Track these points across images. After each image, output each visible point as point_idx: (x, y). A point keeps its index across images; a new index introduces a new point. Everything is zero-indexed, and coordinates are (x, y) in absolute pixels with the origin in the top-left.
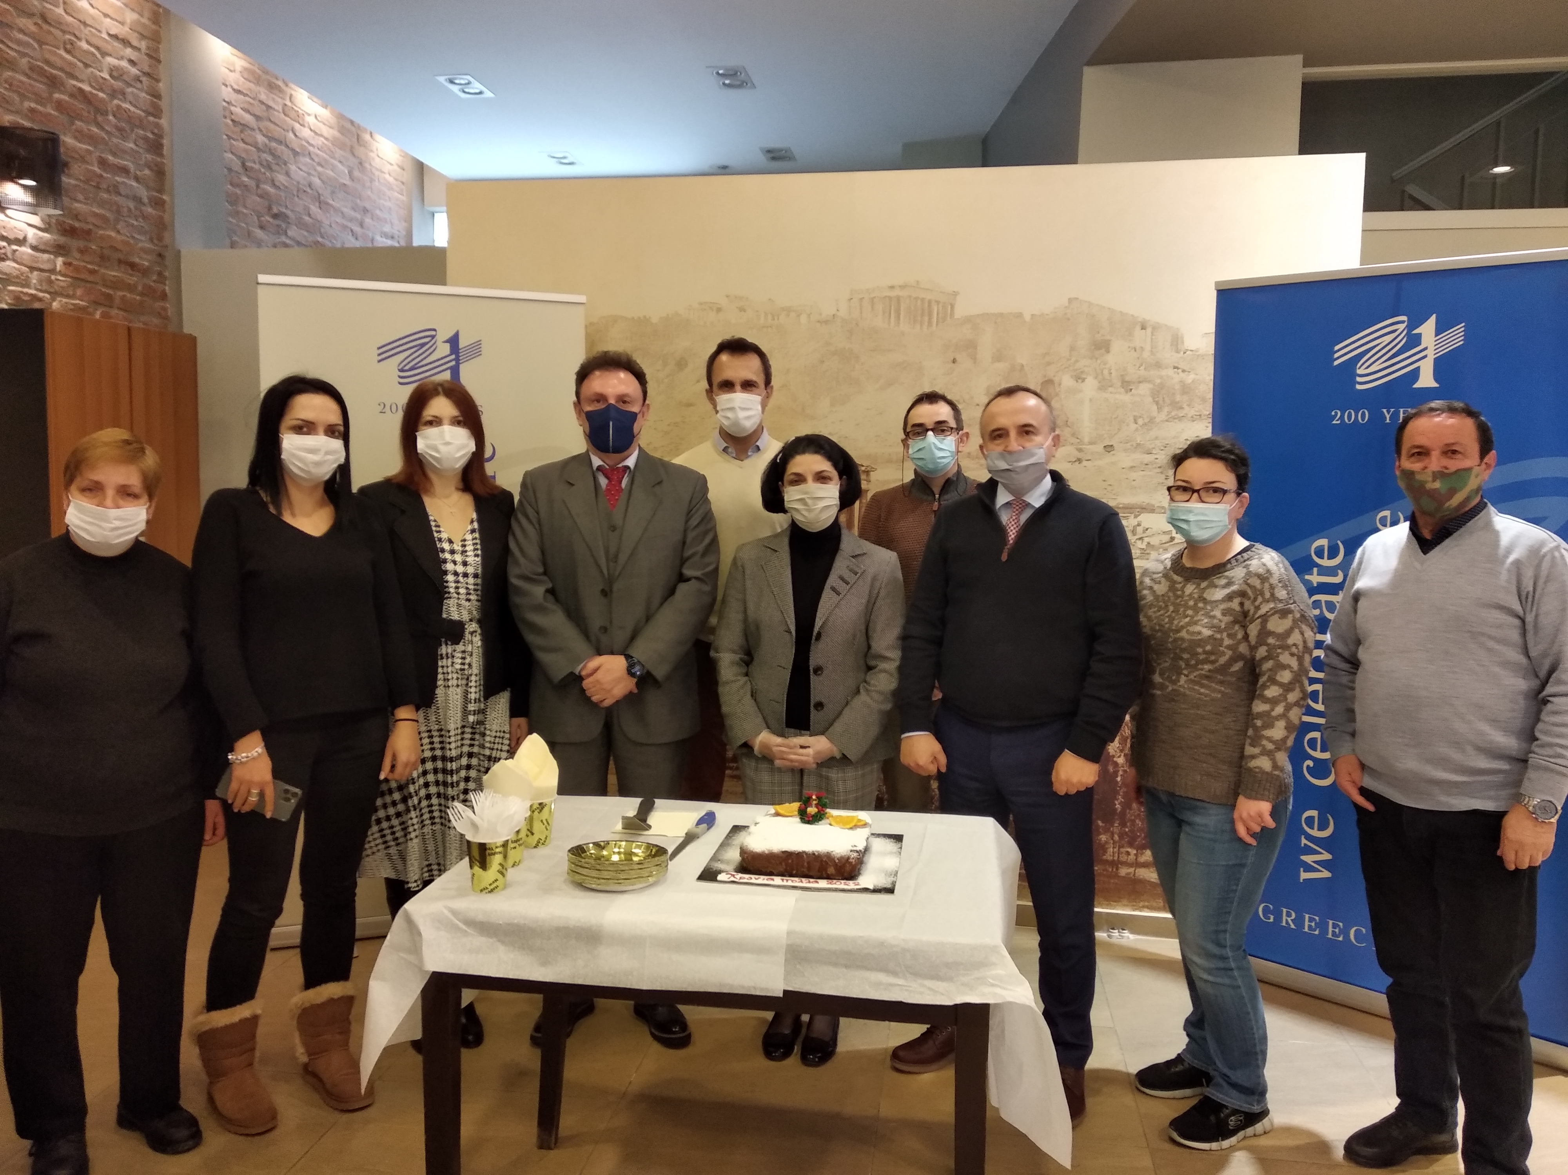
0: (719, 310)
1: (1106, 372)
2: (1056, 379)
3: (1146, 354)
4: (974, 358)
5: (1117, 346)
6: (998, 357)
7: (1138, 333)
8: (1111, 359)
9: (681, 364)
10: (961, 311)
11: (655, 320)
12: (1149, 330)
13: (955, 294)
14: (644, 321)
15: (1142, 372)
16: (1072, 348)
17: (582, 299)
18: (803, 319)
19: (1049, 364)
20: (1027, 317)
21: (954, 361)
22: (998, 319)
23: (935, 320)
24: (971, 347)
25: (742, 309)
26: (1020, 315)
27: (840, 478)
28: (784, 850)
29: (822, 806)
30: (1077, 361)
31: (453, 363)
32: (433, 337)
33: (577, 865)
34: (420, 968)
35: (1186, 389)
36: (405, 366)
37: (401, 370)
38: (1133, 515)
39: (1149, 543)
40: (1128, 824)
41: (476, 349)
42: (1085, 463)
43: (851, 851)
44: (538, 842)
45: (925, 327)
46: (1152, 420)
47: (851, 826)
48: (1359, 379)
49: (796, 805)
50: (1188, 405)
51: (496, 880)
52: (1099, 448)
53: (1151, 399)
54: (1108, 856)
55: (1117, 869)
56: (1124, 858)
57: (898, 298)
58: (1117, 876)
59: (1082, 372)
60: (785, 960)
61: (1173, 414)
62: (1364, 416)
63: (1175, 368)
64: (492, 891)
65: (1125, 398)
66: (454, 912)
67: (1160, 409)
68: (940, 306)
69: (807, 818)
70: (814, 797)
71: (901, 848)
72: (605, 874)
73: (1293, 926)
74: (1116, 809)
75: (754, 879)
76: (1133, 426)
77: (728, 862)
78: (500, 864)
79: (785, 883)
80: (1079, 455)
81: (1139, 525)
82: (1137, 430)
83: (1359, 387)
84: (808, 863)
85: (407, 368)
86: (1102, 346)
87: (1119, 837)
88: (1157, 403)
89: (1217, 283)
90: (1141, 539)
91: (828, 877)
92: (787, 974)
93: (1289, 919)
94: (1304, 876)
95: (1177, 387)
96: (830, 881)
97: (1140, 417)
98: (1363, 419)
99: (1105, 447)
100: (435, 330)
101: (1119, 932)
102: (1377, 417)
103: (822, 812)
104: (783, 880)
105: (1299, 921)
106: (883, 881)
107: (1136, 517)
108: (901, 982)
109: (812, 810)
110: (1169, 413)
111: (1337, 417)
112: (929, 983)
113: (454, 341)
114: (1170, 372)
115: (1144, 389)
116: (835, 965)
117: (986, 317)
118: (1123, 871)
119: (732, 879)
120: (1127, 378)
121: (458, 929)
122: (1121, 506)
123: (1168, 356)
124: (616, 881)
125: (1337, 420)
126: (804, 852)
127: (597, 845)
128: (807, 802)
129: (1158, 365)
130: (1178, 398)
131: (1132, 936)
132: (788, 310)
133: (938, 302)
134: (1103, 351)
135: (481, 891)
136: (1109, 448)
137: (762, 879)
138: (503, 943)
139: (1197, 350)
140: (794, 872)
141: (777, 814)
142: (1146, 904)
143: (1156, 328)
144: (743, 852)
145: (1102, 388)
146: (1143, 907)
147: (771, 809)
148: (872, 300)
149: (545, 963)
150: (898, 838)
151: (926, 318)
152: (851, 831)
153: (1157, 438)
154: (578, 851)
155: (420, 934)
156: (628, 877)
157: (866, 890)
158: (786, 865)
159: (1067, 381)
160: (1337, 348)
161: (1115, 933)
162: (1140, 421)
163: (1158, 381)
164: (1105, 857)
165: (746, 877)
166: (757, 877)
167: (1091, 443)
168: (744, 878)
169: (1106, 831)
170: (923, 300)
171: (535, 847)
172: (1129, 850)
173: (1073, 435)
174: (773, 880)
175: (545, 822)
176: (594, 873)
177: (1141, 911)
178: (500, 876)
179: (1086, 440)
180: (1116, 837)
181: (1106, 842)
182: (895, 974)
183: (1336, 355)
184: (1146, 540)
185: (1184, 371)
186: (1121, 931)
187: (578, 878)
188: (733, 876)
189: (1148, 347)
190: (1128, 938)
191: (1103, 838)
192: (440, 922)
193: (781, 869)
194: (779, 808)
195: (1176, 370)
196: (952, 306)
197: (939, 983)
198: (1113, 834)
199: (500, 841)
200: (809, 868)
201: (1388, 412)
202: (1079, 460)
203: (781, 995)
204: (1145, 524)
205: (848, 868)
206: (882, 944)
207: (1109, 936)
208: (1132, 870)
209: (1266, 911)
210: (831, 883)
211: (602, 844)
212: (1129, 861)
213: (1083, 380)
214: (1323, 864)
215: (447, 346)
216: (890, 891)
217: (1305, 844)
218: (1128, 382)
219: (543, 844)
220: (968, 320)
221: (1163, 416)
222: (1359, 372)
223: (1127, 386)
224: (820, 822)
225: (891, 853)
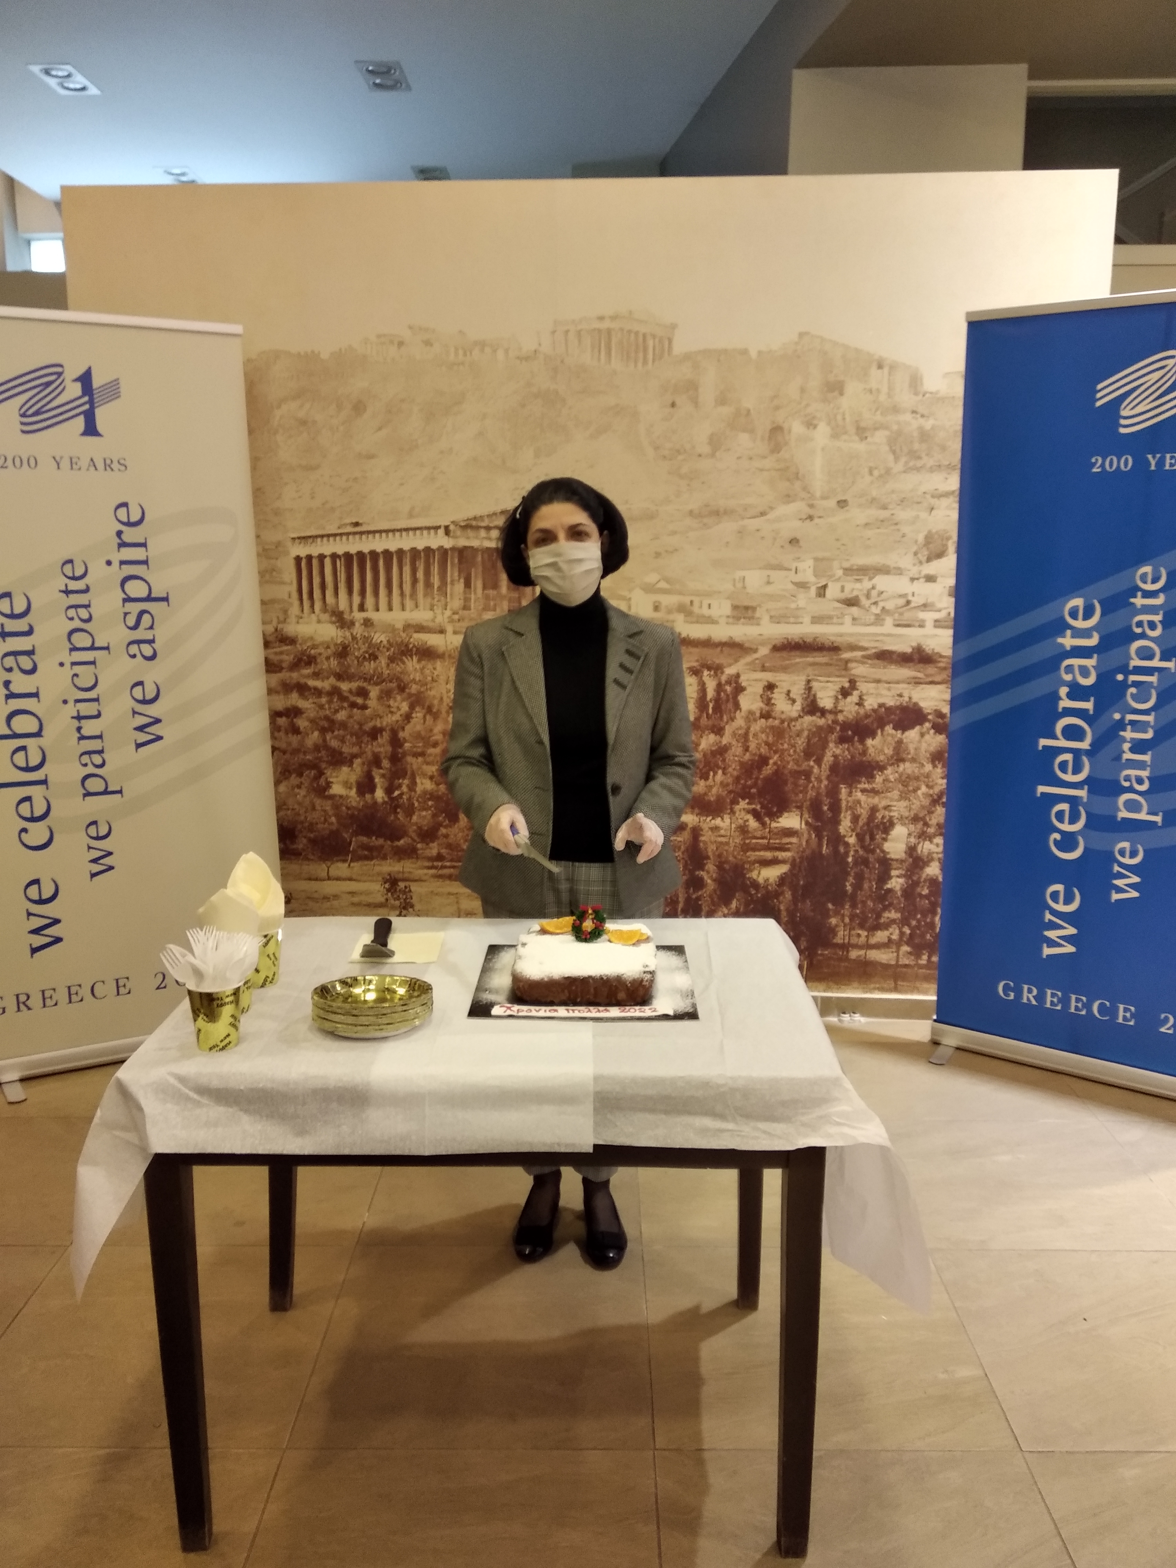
0: (401, 344)
1: (839, 417)
2: (786, 426)
3: (882, 398)
4: (695, 402)
5: (853, 388)
6: (722, 401)
7: (874, 371)
8: (845, 403)
9: (359, 408)
10: (680, 346)
11: (325, 356)
12: (886, 370)
13: (673, 327)
14: (311, 357)
15: (878, 417)
16: (803, 390)
17: (238, 329)
18: (500, 354)
19: (777, 408)
20: (753, 354)
21: (673, 405)
22: (721, 356)
23: (650, 356)
24: (691, 387)
25: (428, 343)
26: (745, 352)
27: (601, 534)
28: (566, 976)
29: (600, 920)
30: (808, 405)
31: (87, 407)
32: (60, 374)
33: (328, 1011)
34: (143, 1148)
35: (925, 436)
36: (27, 410)
37: (23, 415)
38: (867, 578)
39: (883, 608)
40: (859, 906)
41: (113, 390)
42: (816, 520)
43: (645, 972)
44: (265, 980)
45: (640, 364)
46: (888, 471)
47: (634, 941)
48: (1123, 422)
49: (569, 920)
50: (927, 455)
51: (228, 1035)
52: (832, 503)
53: (887, 448)
54: (838, 940)
55: (848, 952)
56: (854, 940)
57: (609, 332)
58: (847, 959)
59: (814, 418)
60: (595, 1109)
61: (911, 464)
62: (1126, 463)
63: (914, 412)
64: (223, 1048)
65: (860, 447)
66: (182, 1079)
67: (897, 459)
68: (657, 340)
69: (581, 936)
70: (590, 911)
71: (686, 961)
72: (363, 1020)
73: (1034, 1002)
74: (846, 891)
75: (534, 1011)
76: (868, 479)
77: (497, 992)
78: (232, 1016)
79: (571, 1014)
80: (811, 512)
81: (873, 588)
82: (872, 482)
83: (1122, 431)
84: (595, 989)
85: (30, 412)
86: (835, 388)
87: (850, 920)
88: (894, 452)
89: (968, 314)
90: (875, 603)
91: (619, 1004)
92: (597, 1126)
93: (1030, 996)
94: (1047, 951)
95: (915, 434)
96: (622, 1008)
97: (876, 468)
98: (1126, 466)
99: (838, 502)
100: (61, 366)
101: (850, 1016)
102: (1141, 463)
103: (601, 928)
104: (568, 1010)
105: (1040, 998)
106: (682, 1005)
107: (871, 579)
108: (730, 1126)
109: (588, 925)
110: (906, 463)
111: (1098, 464)
112: (762, 1125)
113: (85, 379)
114: (908, 417)
115: (880, 437)
116: (652, 1111)
117: (707, 353)
118: (854, 954)
119: (509, 1012)
120: (863, 424)
121: (188, 1099)
122: (855, 567)
123: (906, 399)
124: (377, 1027)
125: (1098, 468)
126: (590, 977)
127: (343, 982)
128: (582, 917)
129: (896, 409)
130: (916, 446)
131: (863, 1020)
132: (482, 345)
133: (654, 336)
134: (836, 393)
135: (211, 1049)
136: (842, 504)
137: (543, 1011)
138: (246, 1111)
139: (937, 392)
140: (578, 1000)
141: (543, 931)
142: (877, 986)
143: (893, 367)
144: (516, 979)
145: (835, 436)
146: (875, 989)
147: (536, 924)
148: (579, 333)
149: (301, 1132)
150: (679, 950)
151: (641, 355)
152: (635, 948)
153: (893, 492)
154: (323, 991)
155: (140, 1109)
156: (390, 1022)
157: (666, 1017)
158: (570, 993)
159: (797, 428)
160: (1099, 387)
161: (846, 1017)
162: (876, 473)
163: (895, 427)
164: (835, 941)
165: (524, 1010)
166: (537, 1008)
167: (824, 498)
168: (523, 1011)
169: (836, 913)
170: (637, 333)
171: (262, 986)
172: (860, 932)
173: (805, 489)
174: (556, 1011)
175: (272, 956)
176: (351, 1020)
177: (871, 993)
178: (232, 1030)
179: (818, 494)
180: (847, 920)
181: (837, 926)
182: (722, 1117)
183: (1099, 395)
184: (881, 604)
185: (923, 416)
186: (852, 1014)
187: (328, 1026)
188: (509, 1008)
189: (885, 389)
190: (860, 1021)
191: (833, 921)
192: (163, 1091)
193: (564, 997)
194: (546, 923)
195: (914, 415)
196: (670, 341)
197: (775, 1125)
198: (843, 916)
199: (229, 989)
200: (596, 995)
201: (1154, 457)
202: (811, 518)
203: (591, 1151)
204: (880, 587)
205: (641, 992)
206: (706, 1084)
207: (840, 1021)
208: (862, 952)
209: (1006, 988)
210: (623, 1011)
211: (349, 980)
212: (860, 943)
213: (815, 427)
214: (1068, 939)
215: (78, 385)
216: (692, 1015)
217: (1049, 920)
218: (864, 430)
219: (271, 982)
220: (687, 357)
221: (900, 467)
222: (1124, 413)
223: (862, 432)
224: (599, 940)
225: (678, 969)
